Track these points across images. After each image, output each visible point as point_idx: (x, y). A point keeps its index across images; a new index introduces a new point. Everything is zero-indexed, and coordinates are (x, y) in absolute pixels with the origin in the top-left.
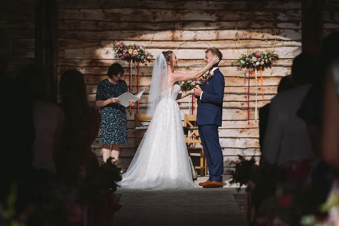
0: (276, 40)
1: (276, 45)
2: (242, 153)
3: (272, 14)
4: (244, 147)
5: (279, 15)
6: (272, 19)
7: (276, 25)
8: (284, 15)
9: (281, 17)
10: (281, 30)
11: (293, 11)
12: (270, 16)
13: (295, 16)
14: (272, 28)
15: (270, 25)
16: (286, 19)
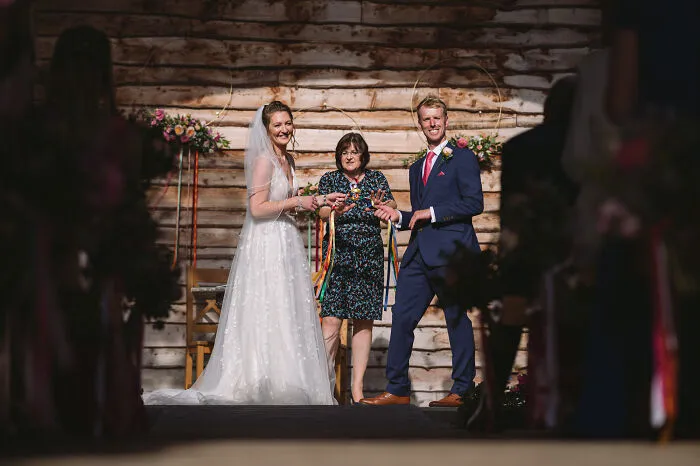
0: (503, 112)
1: (503, 122)
2: (427, 359)
3: (493, 55)
4: (431, 347)
5: (507, 58)
6: (494, 67)
7: (500, 79)
8: (520, 58)
9: (514, 61)
10: (513, 92)
11: (538, 50)
12: (488, 61)
13: (542, 62)
14: (494, 86)
15: (490, 79)
16: (523, 66)
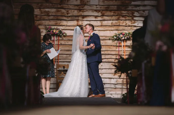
0: (133, 26)
1: (133, 29)
2: (115, 86)
3: (131, 12)
4: (116, 83)
5: (134, 13)
6: (131, 15)
7: (133, 18)
9: (136, 14)
10: (136, 21)
11: (142, 11)
12: (130, 14)
13: (143, 14)
14: (131, 20)
15: (130, 18)
16: (138, 15)
